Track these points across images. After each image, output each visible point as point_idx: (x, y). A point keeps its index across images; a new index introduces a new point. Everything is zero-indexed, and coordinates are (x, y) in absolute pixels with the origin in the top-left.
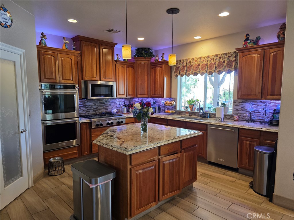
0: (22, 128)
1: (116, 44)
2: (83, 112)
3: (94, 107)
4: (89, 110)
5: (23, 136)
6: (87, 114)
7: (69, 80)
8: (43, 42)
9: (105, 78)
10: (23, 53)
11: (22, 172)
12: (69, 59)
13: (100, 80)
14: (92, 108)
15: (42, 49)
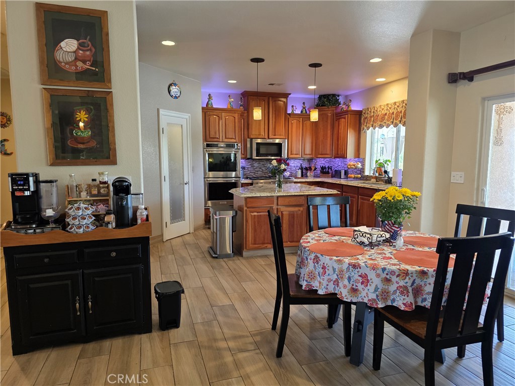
0: (186, 180)
1: (290, 94)
2: (251, 174)
3: (264, 169)
4: (258, 171)
5: (186, 187)
6: (255, 176)
7: (232, 138)
8: (210, 103)
9: (275, 135)
10: (189, 117)
11: (184, 217)
12: (232, 118)
13: (269, 138)
14: (261, 170)
15: (208, 111)
